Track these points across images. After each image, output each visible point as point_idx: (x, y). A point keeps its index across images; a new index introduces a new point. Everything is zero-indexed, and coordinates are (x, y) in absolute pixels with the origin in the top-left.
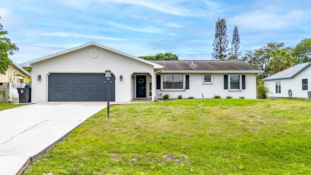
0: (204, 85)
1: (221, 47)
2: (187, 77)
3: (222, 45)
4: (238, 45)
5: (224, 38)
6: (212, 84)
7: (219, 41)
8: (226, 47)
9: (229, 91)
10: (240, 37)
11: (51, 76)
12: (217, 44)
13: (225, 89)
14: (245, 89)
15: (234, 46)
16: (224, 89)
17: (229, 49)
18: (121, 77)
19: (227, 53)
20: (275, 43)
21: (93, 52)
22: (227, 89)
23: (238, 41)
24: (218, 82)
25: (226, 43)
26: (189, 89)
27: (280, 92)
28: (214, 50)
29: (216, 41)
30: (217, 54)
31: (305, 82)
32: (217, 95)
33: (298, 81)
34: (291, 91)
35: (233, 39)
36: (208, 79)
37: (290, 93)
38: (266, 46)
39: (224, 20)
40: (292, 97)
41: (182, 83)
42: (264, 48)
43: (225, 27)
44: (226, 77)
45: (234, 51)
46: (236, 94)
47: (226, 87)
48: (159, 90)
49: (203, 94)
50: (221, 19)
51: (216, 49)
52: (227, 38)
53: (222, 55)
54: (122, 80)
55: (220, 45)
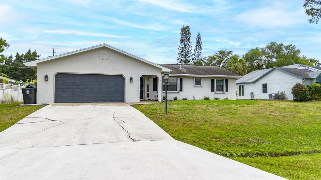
0: (196, 88)
1: (185, 52)
2: (181, 80)
3: (186, 50)
4: (200, 51)
5: (188, 44)
7: (184, 47)
8: (190, 53)
9: (215, 93)
10: (202, 44)
11: (58, 76)
12: (182, 49)
13: (212, 91)
14: (228, 91)
15: (197, 52)
17: (193, 55)
18: (131, 79)
19: (191, 58)
20: (225, 51)
21: (104, 54)
22: (214, 91)
23: (200, 47)
24: (206, 85)
25: (190, 49)
26: (182, 91)
27: (243, 95)
28: (179, 55)
29: (181, 46)
30: (182, 58)
31: (265, 86)
32: (207, 96)
33: (260, 85)
34: (253, 93)
35: (196, 45)
36: (198, 82)
37: (252, 95)
38: (218, 53)
39: (189, 27)
40: (254, 99)
41: (176, 86)
42: (216, 55)
43: (189, 33)
44: (213, 81)
45: (197, 57)
46: (221, 96)
47: (213, 90)
48: (156, 92)
49: (194, 96)
50: (186, 25)
51: (181, 54)
52: (191, 45)
53: (187, 60)
54: (132, 82)
55: (185, 50)
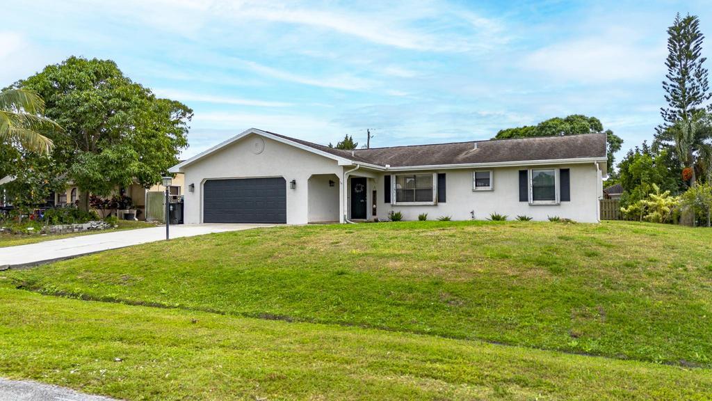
0: (476, 194)
2: (442, 178)
6: (492, 190)
9: (530, 205)
11: (209, 184)
16: (520, 201)
18: (294, 183)
21: (257, 144)
22: (526, 200)
24: (505, 186)
26: (445, 201)
28: (669, 100)
29: (672, 77)
36: (482, 180)
39: (692, 19)
41: (431, 190)
43: (696, 35)
44: (523, 174)
47: (523, 198)
48: (389, 204)
49: (473, 213)
50: (683, 16)
54: (295, 188)
